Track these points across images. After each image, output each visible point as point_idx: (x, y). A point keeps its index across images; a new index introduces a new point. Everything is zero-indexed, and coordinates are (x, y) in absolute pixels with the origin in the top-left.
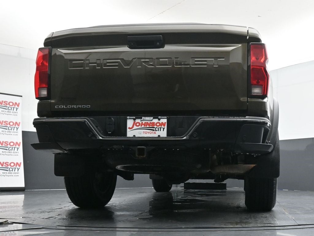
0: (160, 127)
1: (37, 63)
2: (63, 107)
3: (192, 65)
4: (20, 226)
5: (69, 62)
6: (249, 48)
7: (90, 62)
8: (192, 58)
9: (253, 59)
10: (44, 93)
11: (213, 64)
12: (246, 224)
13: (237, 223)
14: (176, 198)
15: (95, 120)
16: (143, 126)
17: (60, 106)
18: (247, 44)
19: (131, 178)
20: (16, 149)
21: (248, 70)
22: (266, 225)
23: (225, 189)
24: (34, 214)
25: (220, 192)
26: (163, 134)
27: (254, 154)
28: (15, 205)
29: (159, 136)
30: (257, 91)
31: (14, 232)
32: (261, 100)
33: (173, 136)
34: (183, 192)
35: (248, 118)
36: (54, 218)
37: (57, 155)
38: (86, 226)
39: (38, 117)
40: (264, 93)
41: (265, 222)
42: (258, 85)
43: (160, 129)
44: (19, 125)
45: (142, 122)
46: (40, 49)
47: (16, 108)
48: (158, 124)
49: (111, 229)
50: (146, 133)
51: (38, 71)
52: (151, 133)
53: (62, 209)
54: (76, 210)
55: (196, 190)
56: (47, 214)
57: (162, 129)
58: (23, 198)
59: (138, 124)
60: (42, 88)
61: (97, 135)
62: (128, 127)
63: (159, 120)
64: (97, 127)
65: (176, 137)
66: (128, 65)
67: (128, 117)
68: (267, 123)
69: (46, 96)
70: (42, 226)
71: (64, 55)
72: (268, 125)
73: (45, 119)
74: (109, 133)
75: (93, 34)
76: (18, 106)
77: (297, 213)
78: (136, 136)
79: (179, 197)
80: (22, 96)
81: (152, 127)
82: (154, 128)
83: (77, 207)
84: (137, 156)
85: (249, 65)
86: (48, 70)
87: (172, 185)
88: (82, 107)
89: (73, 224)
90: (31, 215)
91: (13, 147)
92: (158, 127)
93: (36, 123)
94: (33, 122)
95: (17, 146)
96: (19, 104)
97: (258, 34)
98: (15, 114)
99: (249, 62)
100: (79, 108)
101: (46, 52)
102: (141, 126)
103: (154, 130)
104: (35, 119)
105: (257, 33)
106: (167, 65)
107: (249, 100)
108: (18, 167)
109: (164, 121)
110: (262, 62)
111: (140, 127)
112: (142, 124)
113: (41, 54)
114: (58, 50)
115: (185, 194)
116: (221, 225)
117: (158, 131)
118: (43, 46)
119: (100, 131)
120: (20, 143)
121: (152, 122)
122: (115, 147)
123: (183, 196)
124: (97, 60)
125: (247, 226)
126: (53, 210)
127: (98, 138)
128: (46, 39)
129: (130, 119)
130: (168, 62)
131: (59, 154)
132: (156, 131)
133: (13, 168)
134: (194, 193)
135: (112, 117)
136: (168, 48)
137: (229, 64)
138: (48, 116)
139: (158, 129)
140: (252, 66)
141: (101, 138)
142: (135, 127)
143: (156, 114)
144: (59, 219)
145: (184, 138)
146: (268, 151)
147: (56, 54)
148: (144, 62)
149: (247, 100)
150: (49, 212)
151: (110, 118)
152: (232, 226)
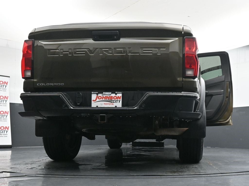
0: (116, 100)
1: (23, 52)
2: (43, 84)
3: (141, 53)
4: (8, 175)
5: (48, 51)
6: (183, 41)
7: (64, 51)
8: (141, 48)
9: (187, 49)
10: (29, 74)
11: (157, 53)
12: (182, 173)
13: (175, 172)
14: (126, 153)
15: (67, 94)
16: (104, 99)
17: (41, 84)
18: (182, 38)
19: (93, 138)
20: (5, 116)
21: (183, 57)
22: (197, 173)
23: (163, 146)
24: (20, 165)
25: (159, 149)
26: (119, 105)
27: (187, 120)
28: (5, 158)
29: (116, 106)
30: (190, 73)
31: (3, 179)
32: (192, 80)
33: (126, 107)
34: (132, 149)
35: (183, 93)
36: (36, 168)
37: (37, 121)
38: (61, 174)
39: (24, 92)
40: (195, 74)
41: (195, 171)
42: (190, 68)
43: (116, 101)
44: (7, 99)
45: (103, 96)
46: (26, 41)
47: (5, 86)
48: (115, 98)
49: (77, 177)
50: (106, 104)
51: (24, 58)
52: (110, 104)
53: (40, 162)
54: (52, 162)
55: (140, 147)
56: (30, 165)
57: (118, 101)
58: (11, 153)
59: (100, 98)
60: (27, 71)
61: (69, 106)
62: (92, 100)
63: (116, 94)
64: (69, 99)
65: (129, 107)
66: (92, 53)
67: (93, 92)
68: (197, 97)
69: (30, 76)
70: (25, 174)
71: (43, 46)
72: (198, 98)
73: (29, 94)
74: (78, 104)
75: (62, 30)
76: (7, 84)
77: (219, 164)
78: (99, 107)
79: (128, 153)
80: (9, 77)
81: (110, 100)
82: (112, 100)
83: (52, 160)
84: (99, 121)
85: (184, 53)
86: (31, 57)
87: (122, 144)
88: (58, 85)
89: (51, 173)
90: (18, 166)
91: (3, 115)
92: (115, 100)
93: (22, 97)
94: (20, 96)
95: (6, 114)
96: (7, 82)
97: (191, 30)
98: (4, 90)
99: (184, 51)
100: (55, 85)
101: (30, 43)
102: (103, 99)
103: (112, 102)
104: (22, 94)
105: (189, 29)
106: (122, 53)
107: (184, 80)
108: (6, 130)
109: (120, 95)
110: (194, 51)
111: (101, 100)
112: (103, 97)
113: (27, 45)
114: (39, 41)
115: (132, 150)
116: (163, 173)
117: (115, 102)
118: (27, 39)
119: (71, 103)
120: (8, 112)
121: (110, 96)
122: (82, 114)
123: (131, 152)
124: (69, 49)
125: (182, 174)
126: (35, 162)
127: (69, 108)
128: (30, 34)
129: (94, 93)
130: (123, 51)
131: (40, 120)
132: (113, 102)
133: (3, 131)
134: (139, 149)
135: (81, 92)
136: (123, 40)
137: (169, 53)
138: (32, 92)
139: (115, 101)
140: (186, 54)
141: (72, 108)
142: (98, 100)
143: (114, 90)
144: (40, 169)
145: (135, 108)
146: (198, 118)
147: (37, 45)
148: (104, 51)
149: (182, 80)
150: (32, 164)
151: (79, 93)
152: (171, 174)
